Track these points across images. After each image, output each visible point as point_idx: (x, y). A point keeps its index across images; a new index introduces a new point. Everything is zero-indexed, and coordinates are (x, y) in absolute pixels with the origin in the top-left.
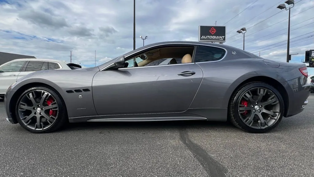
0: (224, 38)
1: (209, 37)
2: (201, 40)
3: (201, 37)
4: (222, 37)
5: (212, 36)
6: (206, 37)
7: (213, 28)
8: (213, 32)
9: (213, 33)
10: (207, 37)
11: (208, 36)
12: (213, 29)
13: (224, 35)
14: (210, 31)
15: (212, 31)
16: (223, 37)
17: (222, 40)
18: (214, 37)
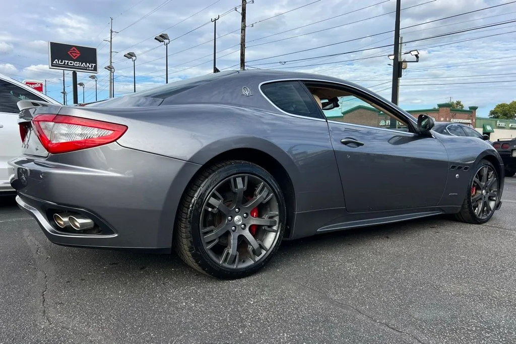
0: (96, 67)
1: (68, 63)
2: (52, 66)
3: (53, 60)
4: (92, 66)
5: (73, 62)
6: (62, 62)
7: (74, 48)
8: (74, 54)
9: (74, 57)
10: (65, 62)
11: (67, 61)
12: (74, 50)
13: (95, 62)
14: (69, 53)
15: (73, 52)
16: (94, 65)
17: (92, 70)
18: (77, 64)
